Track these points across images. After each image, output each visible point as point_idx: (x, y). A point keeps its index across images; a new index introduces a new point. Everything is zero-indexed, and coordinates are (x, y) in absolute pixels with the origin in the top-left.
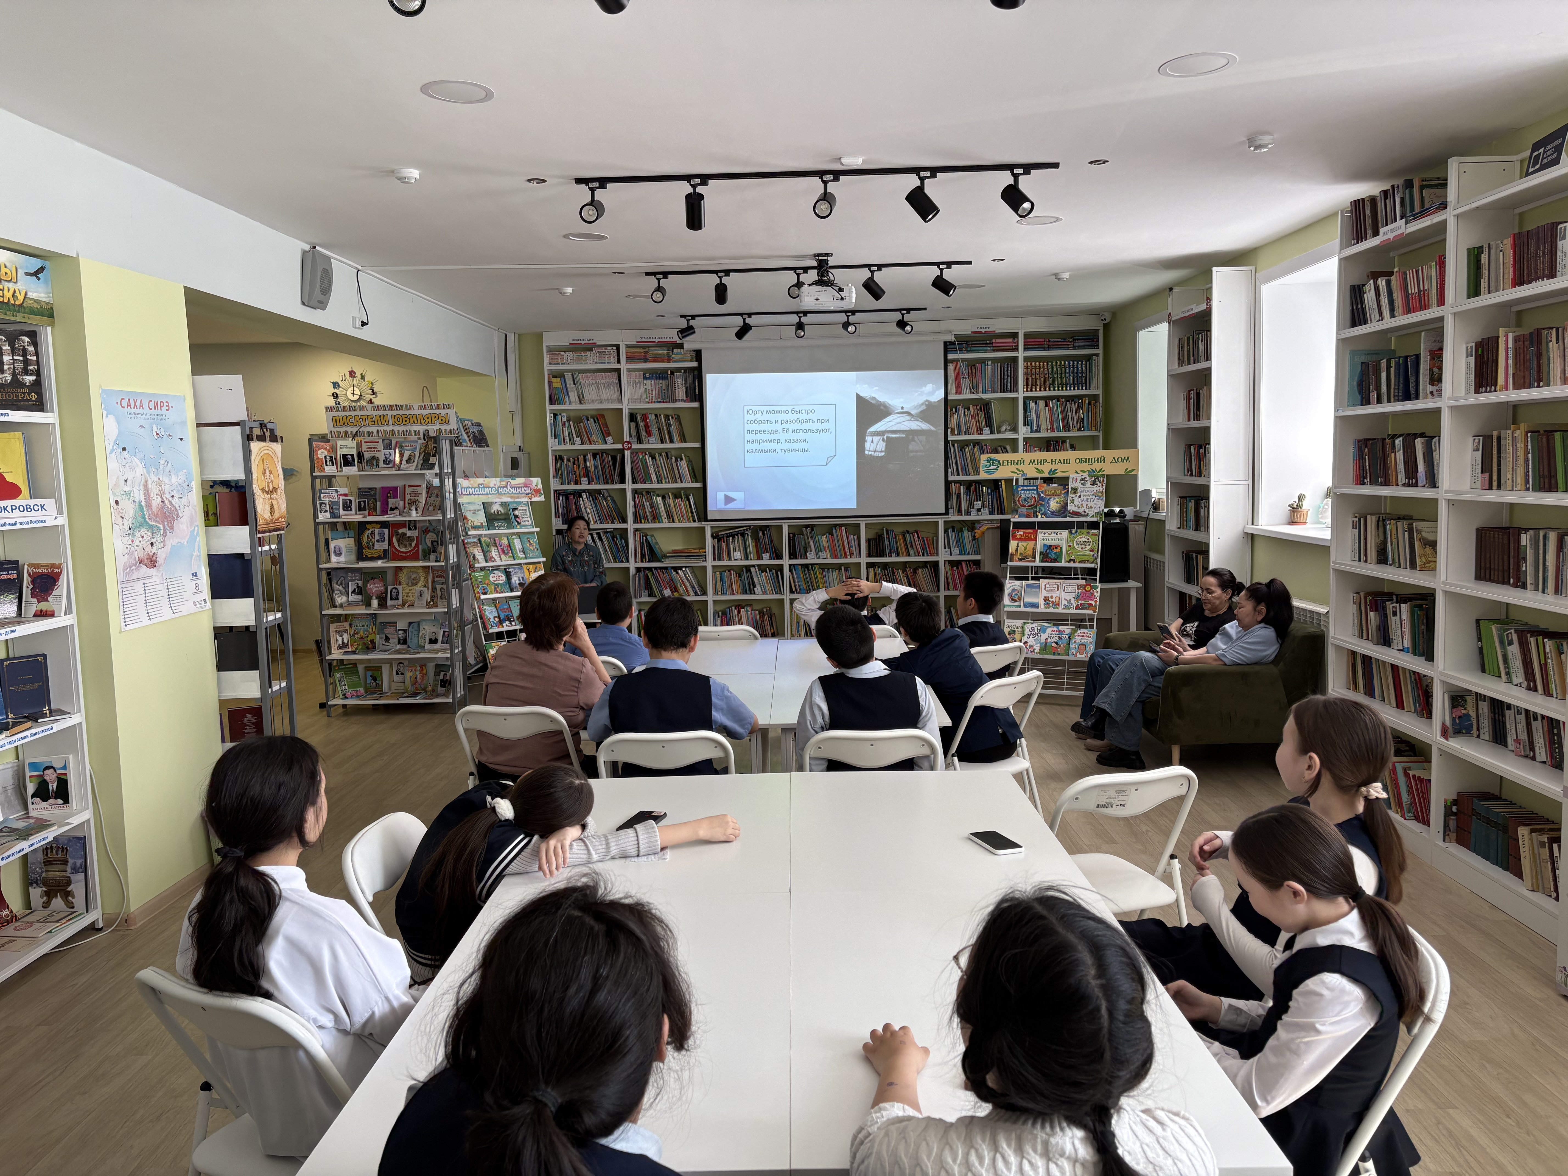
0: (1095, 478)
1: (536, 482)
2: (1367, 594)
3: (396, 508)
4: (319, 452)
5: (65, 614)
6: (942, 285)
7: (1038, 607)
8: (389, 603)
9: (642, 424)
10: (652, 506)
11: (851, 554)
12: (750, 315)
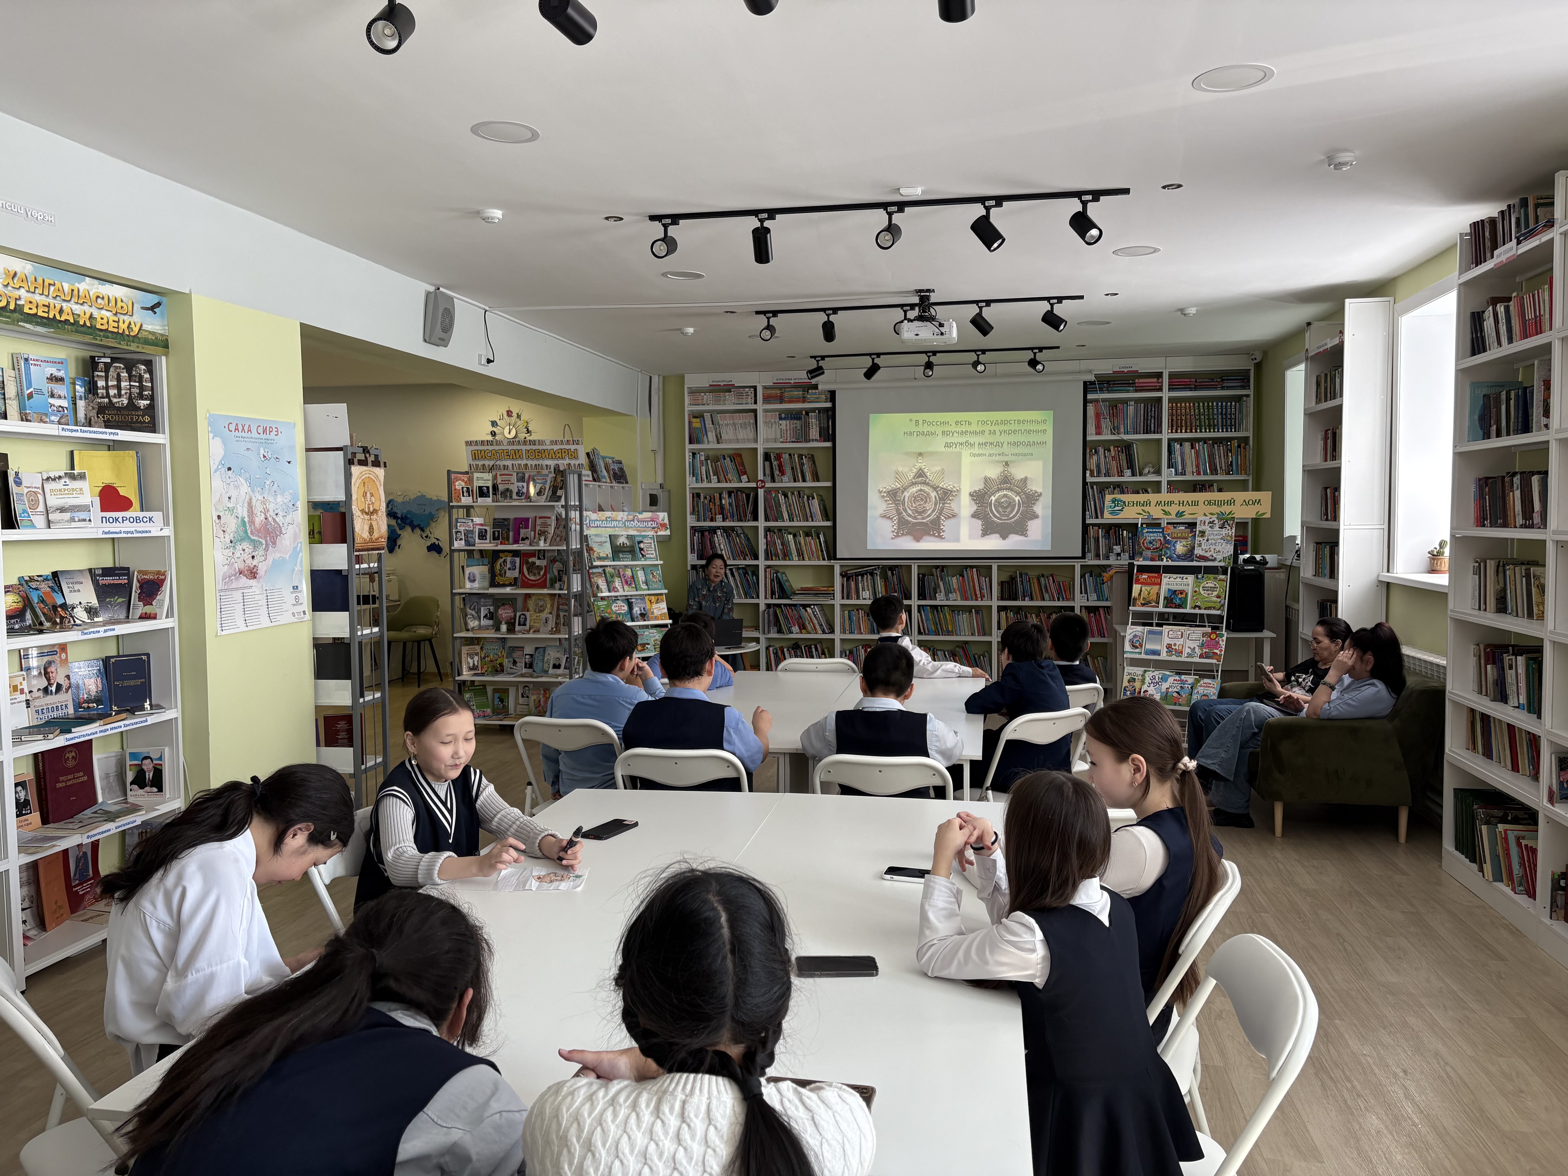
0: (1224, 521)
1: (663, 516)
2: (1487, 646)
3: (527, 538)
4: (457, 483)
5: (167, 617)
6: (1052, 320)
7: (1159, 655)
8: (517, 628)
9: (775, 463)
10: (783, 544)
11: (982, 597)
12: (879, 355)
